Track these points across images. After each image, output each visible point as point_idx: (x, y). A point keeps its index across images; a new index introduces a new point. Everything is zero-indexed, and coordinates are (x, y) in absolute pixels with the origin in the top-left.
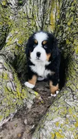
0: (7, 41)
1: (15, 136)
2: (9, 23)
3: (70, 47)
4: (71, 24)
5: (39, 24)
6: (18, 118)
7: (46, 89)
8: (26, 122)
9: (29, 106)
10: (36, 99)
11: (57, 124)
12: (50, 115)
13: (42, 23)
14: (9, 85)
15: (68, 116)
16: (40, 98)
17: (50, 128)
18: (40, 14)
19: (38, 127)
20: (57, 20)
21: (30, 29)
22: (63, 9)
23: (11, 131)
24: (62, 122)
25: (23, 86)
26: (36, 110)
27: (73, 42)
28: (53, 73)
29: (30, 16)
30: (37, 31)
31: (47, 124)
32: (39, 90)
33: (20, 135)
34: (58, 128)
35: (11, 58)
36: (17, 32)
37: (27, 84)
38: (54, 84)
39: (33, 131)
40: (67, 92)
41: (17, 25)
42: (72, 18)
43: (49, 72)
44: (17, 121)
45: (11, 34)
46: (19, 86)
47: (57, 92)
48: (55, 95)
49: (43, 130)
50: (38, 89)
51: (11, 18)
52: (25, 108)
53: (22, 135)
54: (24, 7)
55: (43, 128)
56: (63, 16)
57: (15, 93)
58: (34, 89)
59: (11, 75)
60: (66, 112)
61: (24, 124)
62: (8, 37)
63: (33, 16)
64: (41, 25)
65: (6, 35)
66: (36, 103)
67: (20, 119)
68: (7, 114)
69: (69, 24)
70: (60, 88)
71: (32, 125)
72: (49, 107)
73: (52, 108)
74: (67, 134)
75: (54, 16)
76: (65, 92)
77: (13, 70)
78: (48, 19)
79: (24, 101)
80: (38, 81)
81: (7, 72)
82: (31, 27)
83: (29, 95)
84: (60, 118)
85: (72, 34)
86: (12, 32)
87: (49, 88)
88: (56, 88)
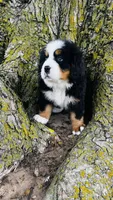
0: (6, 55)
1: (22, 193)
2: (9, 29)
3: (99, 64)
4: (101, 30)
5: (53, 30)
6: (25, 167)
7: (65, 125)
8: (36, 172)
9: (41, 149)
10: (51, 139)
11: (82, 174)
12: (71, 162)
13: (58, 28)
14: (11, 119)
15: (97, 162)
16: (57, 138)
17: (73, 181)
18: (54, 15)
19: (55, 179)
20: (80, 24)
21: (40, 37)
22: (89, 8)
23: (15, 187)
24: (90, 170)
25: (32, 121)
26: (51, 155)
27: (103, 56)
28: (78, 100)
29: (40, 19)
30: (50, 40)
31: (68, 174)
32: (56, 125)
33: (28, 192)
34: (84, 180)
35: (14, 80)
36: (20, 42)
39: (47, 185)
40: (95, 128)
41: (21, 32)
42: (102, 21)
44: (22, 172)
45: (12, 45)
46: (26, 120)
47: (82, 128)
48: (78, 133)
49: (62, 184)
50: (54, 124)
51: (11, 21)
52: (35, 152)
53: (31, 192)
54: (31, 6)
55: (62, 180)
56: (89, 18)
57: (19, 131)
58: (48, 125)
59: (13, 105)
60: (95, 156)
61: (35, 176)
62: (8, 50)
63: (44, 18)
64: (56, 32)
65: (5, 47)
66: (51, 145)
67: (28, 169)
68: (9, 161)
69: (97, 29)
70: (86, 123)
71: (46, 176)
72: (70, 150)
73: (75, 151)
74: (97, 187)
75: (75, 18)
76: (94, 128)
77: (16, 97)
78: (67, 23)
79: (34, 143)
80: (53, 114)
81: (7, 100)
82: (42, 35)
83: (40, 133)
84: (86, 165)
85: (102, 45)
86: (14, 41)
87: (69, 123)
88: (80, 122)
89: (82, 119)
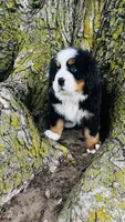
0: (15, 65)
1: (32, 216)
2: (20, 37)
3: (117, 74)
4: (119, 36)
5: (66, 37)
6: (35, 188)
7: (79, 142)
8: (47, 194)
9: (53, 169)
10: (64, 157)
11: (98, 197)
12: (86, 184)
13: (72, 35)
14: (21, 134)
15: (116, 184)
16: (70, 156)
17: (88, 205)
18: (68, 21)
19: (68, 202)
20: (96, 30)
21: (52, 45)
22: (106, 13)
23: (24, 209)
24: (107, 194)
25: (43, 137)
26: (63, 175)
27: (121, 66)
28: (92, 115)
29: (53, 25)
30: (63, 47)
31: (83, 197)
32: (69, 142)
33: (39, 215)
34: (101, 204)
35: (23, 92)
36: (31, 51)
37: (48, 133)
38: (93, 134)
39: (59, 209)
40: (113, 146)
41: (32, 40)
42: (121, 27)
43: (85, 114)
44: (33, 193)
45: (22, 53)
46: (36, 136)
47: (97, 146)
48: (94, 152)
49: (76, 208)
50: (66, 141)
51: (22, 28)
52: (46, 171)
53: (42, 215)
54: (43, 11)
55: (76, 204)
56: (107, 24)
57: (30, 148)
58: (59, 142)
59: (23, 119)
60: (112, 178)
61: (46, 197)
62: (18, 59)
63: (57, 24)
64: (69, 39)
65: (14, 56)
66: (63, 164)
67: (38, 189)
68: (18, 181)
69: (115, 36)
70: (103, 139)
71: (58, 198)
72: (84, 170)
73: (90, 172)
74: (115, 213)
75: (91, 24)
76: (111, 146)
77: (26, 110)
78: (82, 30)
79: (45, 161)
80: (65, 129)
81: (17, 114)
82: (54, 42)
83: (52, 151)
84: (102, 188)
85: (121, 53)
86: (24, 50)
87: (83, 139)
88: (95, 139)
89: (97, 136)
